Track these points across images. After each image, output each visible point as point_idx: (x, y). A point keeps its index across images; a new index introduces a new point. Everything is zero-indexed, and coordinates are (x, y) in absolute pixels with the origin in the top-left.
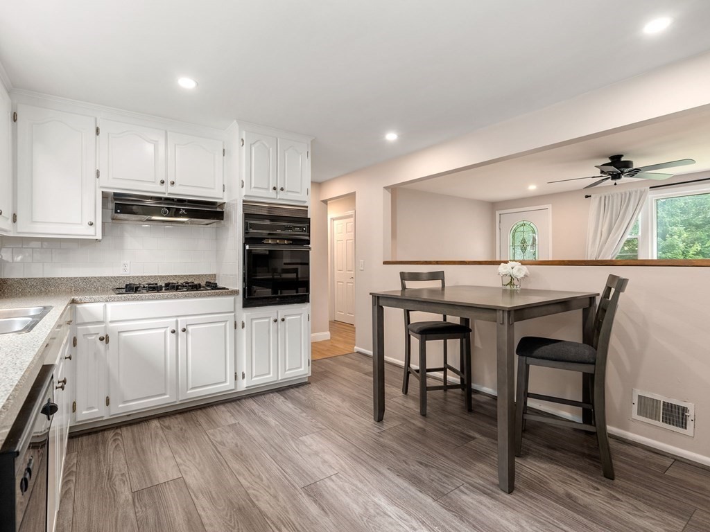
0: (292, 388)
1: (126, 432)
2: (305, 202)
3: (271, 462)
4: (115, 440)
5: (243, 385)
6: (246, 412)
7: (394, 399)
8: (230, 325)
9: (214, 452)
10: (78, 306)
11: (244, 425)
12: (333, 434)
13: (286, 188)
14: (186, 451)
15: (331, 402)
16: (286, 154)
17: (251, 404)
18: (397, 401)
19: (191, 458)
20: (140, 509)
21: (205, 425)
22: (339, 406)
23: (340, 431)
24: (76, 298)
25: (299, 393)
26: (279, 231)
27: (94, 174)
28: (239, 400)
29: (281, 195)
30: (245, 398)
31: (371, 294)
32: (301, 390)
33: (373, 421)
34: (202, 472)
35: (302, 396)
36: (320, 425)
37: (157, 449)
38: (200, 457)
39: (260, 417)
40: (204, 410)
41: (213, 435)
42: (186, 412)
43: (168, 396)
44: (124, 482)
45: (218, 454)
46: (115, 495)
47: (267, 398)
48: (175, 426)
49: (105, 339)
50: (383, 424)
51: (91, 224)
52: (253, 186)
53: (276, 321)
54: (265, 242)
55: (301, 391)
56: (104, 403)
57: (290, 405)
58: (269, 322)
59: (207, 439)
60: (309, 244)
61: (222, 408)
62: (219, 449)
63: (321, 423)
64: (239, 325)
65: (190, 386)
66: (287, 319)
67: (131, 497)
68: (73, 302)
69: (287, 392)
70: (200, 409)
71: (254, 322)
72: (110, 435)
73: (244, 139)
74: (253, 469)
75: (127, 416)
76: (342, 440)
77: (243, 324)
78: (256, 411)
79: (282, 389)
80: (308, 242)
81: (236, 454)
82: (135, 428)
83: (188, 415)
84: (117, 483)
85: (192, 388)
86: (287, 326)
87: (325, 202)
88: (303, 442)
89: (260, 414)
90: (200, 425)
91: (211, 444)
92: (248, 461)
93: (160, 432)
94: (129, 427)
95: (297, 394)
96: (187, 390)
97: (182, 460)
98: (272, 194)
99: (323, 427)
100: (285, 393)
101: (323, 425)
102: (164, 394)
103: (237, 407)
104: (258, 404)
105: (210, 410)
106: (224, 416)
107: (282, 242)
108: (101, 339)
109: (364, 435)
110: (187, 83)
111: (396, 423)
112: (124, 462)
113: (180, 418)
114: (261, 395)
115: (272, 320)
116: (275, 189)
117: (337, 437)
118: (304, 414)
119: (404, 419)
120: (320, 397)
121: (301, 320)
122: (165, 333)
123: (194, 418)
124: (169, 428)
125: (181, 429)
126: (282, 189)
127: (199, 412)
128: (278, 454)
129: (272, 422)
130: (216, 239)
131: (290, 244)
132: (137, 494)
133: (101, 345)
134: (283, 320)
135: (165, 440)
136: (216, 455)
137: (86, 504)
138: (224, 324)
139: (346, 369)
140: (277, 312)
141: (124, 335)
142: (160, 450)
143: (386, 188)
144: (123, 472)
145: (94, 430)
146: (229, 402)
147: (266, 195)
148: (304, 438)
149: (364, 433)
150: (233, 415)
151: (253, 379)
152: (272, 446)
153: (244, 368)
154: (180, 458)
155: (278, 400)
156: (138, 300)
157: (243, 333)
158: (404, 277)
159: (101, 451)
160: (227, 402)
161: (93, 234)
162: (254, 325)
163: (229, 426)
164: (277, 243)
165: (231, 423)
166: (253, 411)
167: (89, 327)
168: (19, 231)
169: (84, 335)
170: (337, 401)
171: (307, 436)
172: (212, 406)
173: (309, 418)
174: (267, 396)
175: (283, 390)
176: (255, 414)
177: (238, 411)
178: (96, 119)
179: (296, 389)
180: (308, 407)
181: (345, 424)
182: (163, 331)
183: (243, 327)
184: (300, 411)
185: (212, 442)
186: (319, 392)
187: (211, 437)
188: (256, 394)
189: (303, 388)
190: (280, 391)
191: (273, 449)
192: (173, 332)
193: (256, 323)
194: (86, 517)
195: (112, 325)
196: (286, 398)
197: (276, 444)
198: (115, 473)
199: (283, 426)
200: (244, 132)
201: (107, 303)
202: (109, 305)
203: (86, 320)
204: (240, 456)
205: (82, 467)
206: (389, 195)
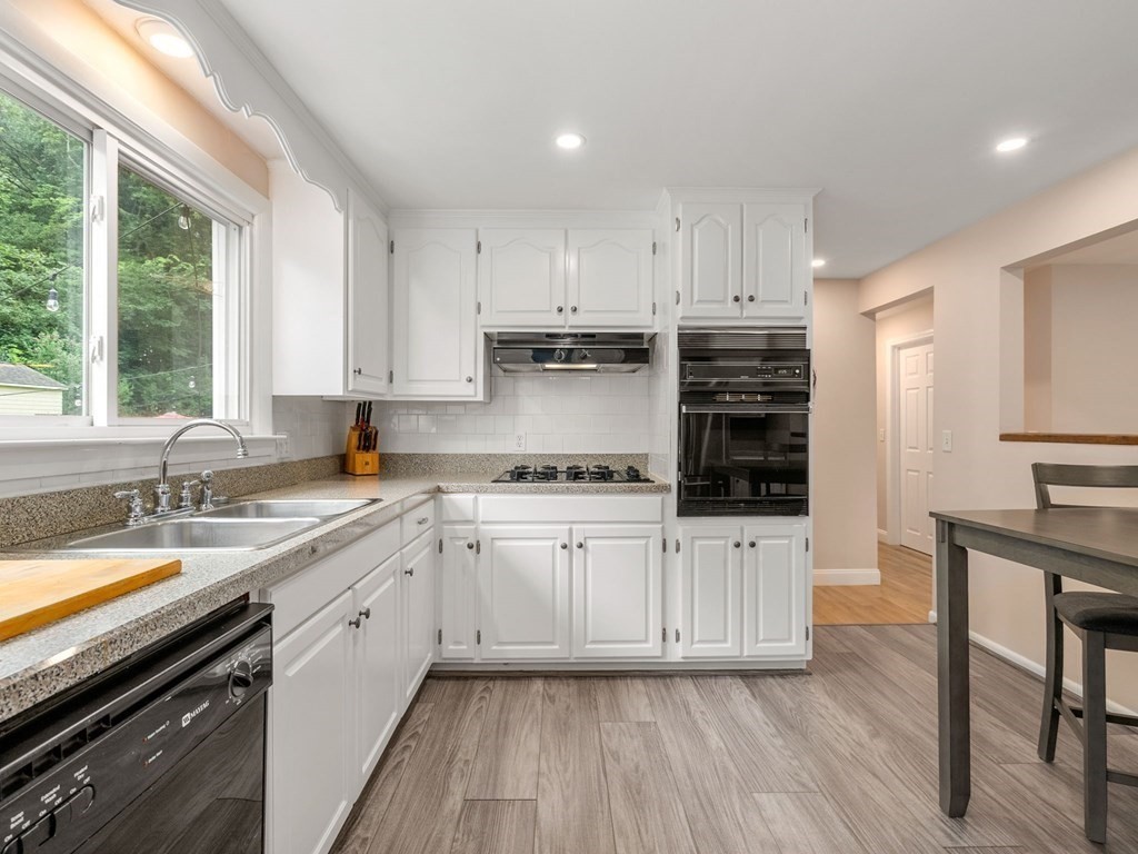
0: (772, 676)
1: (498, 688)
2: (801, 318)
3: (684, 830)
4: (482, 698)
5: (677, 653)
6: (674, 703)
7: (1011, 768)
8: (655, 545)
9: (598, 769)
10: (445, 497)
11: (663, 731)
12: (828, 809)
13: (760, 296)
14: (560, 750)
15: (846, 729)
16: (761, 232)
17: (687, 689)
18: (1017, 773)
19: (560, 768)
20: (460, 837)
21: (603, 711)
22: (862, 746)
23: (847, 810)
24: (441, 484)
25: (784, 690)
26: (744, 378)
27: (473, 308)
28: (670, 676)
29: (751, 310)
30: (681, 676)
31: (932, 514)
32: (788, 684)
33: (937, 810)
34: (566, 802)
35: (786, 699)
36: (805, 777)
37: (524, 733)
38: (574, 773)
39: (694, 722)
40: (611, 682)
41: (608, 734)
42: (585, 677)
43: (556, 647)
44: (462, 776)
45: (602, 775)
46: (445, 792)
47: (719, 686)
48: (563, 698)
49: (475, 547)
50: (963, 829)
51: (470, 381)
52: (696, 299)
53: (738, 545)
54: (718, 398)
55: (788, 686)
56: (474, 639)
57: (758, 713)
58: (726, 547)
59: (597, 738)
60: (808, 400)
61: (639, 685)
62: (608, 767)
63: (810, 774)
64: (671, 546)
65: (590, 638)
66: (761, 543)
67: (459, 807)
68: (439, 490)
69: (760, 681)
70: (607, 677)
71: (698, 543)
72: (479, 686)
73: (680, 218)
74: (647, 833)
75: (505, 664)
76: (847, 834)
77: (678, 545)
78: (692, 708)
79: (750, 675)
80: (806, 397)
81: (630, 788)
82: (512, 686)
83: (586, 684)
84: (454, 775)
85: (593, 642)
86: (761, 558)
87: (871, 314)
88: (759, 808)
89: (698, 715)
90: (596, 708)
91: (599, 752)
92: (644, 811)
93: (539, 703)
94: (505, 682)
95: (778, 691)
96: (586, 643)
97: (549, 768)
98: (731, 309)
99: (812, 785)
100: (756, 684)
101: (814, 780)
102: (552, 643)
103: (663, 689)
104: (699, 693)
105: (621, 685)
106: (638, 701)
107: (750, 399)
108: (470, 547)
109: (904, 841)
110: (569, 142)
111: (1003, 838)
112: (477, 740)
113: (573, 686)
114: (711, 676)
115: (731, 544)
116: (737, 299)
117: (836, 820)
118: (779, 742)
119: (1029, 834)
120: (823, 712)
121: (790, 550)
122: (553, 546)
123: (593, 692)
124: (552, 699)
125: (568, 707)
126: (751, 299)
127: (603, 683)
128: (701, 816)
129: (714, 740)
130: (649, 396)
131: (769, 401)
132: (469, 804)
133: (470, 554)
134: (753, 545)
135: (540, 720)
136: (599, 776)
137: (408, 793)
138: (643, 542)
139: (898, 657)
140: (742, 530)
141: (498, 543)
142: (526, 736)
143: (1010, 269)
144: (468, 758)
145: (465, 674)
146: (655, 677)
147: (718, 314)
148: (762, 798)
149: (907, 835)
150: (651, 704)
151: (694, 646)
152: (697, 792)
153: (678, 621)
154: (547, 761)
155: (739, 693)
156: (516, 493)
157: (678, 561)
158: (1045, 475)
159: (459, 712)
160: (650, 676)
161: (473, 393)
162: (696, 548)
163: (638, 724)
164: (742, 401)
165: (642, 720)
166: (686, 706)
167: (457, 527)
168: (396, 393)
169: (451, 538)
170: (860, 729)
171: (771, 795)
172: (626, 677)
173: (786, 753)
174: (721, 681)
175: (754, 676)
176: (689, 713)
177: (662, 698)
178: (477, 231)
179: (780, 680)
180: (790, 725)
181: (865, 794)
182: (551, 543)
183: (678, 550)
184: (774, 730)
185: (602, 747)
186: (825, 699)
187: (604, 736)
188: (699, 674)
189: (794, 680)
190: (747, 676)
191: (696, 800)
192: (564, 547)
193: (700, 546)
194: (399, 817)
195: (483, 527)
196: (753, 694)
197: (706, 793)
198: (460, 755)
199: (730, 755)
200: (680, 207)
201: (478, 495)
202: (482, 498)
203: (454, 518)
204: (635, 794)
205: (430, 730)
206: (1018, 284)
